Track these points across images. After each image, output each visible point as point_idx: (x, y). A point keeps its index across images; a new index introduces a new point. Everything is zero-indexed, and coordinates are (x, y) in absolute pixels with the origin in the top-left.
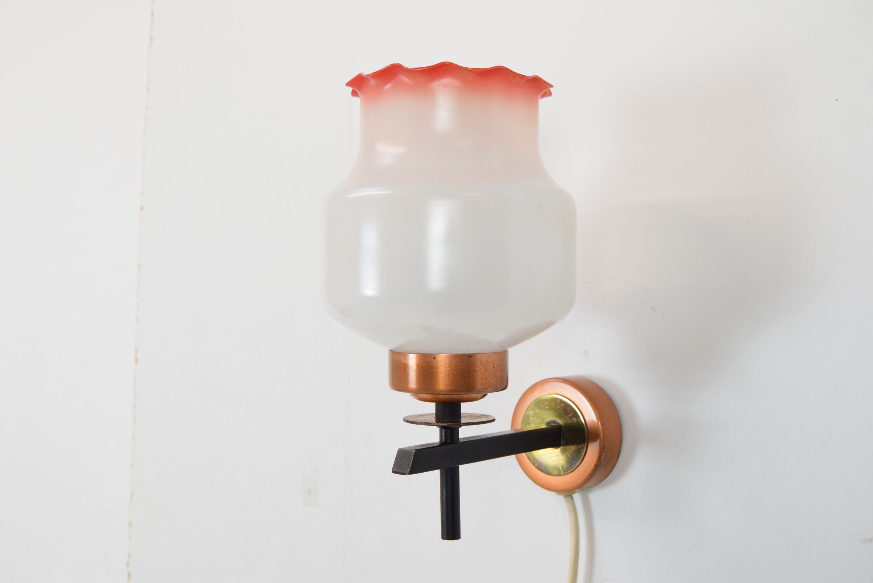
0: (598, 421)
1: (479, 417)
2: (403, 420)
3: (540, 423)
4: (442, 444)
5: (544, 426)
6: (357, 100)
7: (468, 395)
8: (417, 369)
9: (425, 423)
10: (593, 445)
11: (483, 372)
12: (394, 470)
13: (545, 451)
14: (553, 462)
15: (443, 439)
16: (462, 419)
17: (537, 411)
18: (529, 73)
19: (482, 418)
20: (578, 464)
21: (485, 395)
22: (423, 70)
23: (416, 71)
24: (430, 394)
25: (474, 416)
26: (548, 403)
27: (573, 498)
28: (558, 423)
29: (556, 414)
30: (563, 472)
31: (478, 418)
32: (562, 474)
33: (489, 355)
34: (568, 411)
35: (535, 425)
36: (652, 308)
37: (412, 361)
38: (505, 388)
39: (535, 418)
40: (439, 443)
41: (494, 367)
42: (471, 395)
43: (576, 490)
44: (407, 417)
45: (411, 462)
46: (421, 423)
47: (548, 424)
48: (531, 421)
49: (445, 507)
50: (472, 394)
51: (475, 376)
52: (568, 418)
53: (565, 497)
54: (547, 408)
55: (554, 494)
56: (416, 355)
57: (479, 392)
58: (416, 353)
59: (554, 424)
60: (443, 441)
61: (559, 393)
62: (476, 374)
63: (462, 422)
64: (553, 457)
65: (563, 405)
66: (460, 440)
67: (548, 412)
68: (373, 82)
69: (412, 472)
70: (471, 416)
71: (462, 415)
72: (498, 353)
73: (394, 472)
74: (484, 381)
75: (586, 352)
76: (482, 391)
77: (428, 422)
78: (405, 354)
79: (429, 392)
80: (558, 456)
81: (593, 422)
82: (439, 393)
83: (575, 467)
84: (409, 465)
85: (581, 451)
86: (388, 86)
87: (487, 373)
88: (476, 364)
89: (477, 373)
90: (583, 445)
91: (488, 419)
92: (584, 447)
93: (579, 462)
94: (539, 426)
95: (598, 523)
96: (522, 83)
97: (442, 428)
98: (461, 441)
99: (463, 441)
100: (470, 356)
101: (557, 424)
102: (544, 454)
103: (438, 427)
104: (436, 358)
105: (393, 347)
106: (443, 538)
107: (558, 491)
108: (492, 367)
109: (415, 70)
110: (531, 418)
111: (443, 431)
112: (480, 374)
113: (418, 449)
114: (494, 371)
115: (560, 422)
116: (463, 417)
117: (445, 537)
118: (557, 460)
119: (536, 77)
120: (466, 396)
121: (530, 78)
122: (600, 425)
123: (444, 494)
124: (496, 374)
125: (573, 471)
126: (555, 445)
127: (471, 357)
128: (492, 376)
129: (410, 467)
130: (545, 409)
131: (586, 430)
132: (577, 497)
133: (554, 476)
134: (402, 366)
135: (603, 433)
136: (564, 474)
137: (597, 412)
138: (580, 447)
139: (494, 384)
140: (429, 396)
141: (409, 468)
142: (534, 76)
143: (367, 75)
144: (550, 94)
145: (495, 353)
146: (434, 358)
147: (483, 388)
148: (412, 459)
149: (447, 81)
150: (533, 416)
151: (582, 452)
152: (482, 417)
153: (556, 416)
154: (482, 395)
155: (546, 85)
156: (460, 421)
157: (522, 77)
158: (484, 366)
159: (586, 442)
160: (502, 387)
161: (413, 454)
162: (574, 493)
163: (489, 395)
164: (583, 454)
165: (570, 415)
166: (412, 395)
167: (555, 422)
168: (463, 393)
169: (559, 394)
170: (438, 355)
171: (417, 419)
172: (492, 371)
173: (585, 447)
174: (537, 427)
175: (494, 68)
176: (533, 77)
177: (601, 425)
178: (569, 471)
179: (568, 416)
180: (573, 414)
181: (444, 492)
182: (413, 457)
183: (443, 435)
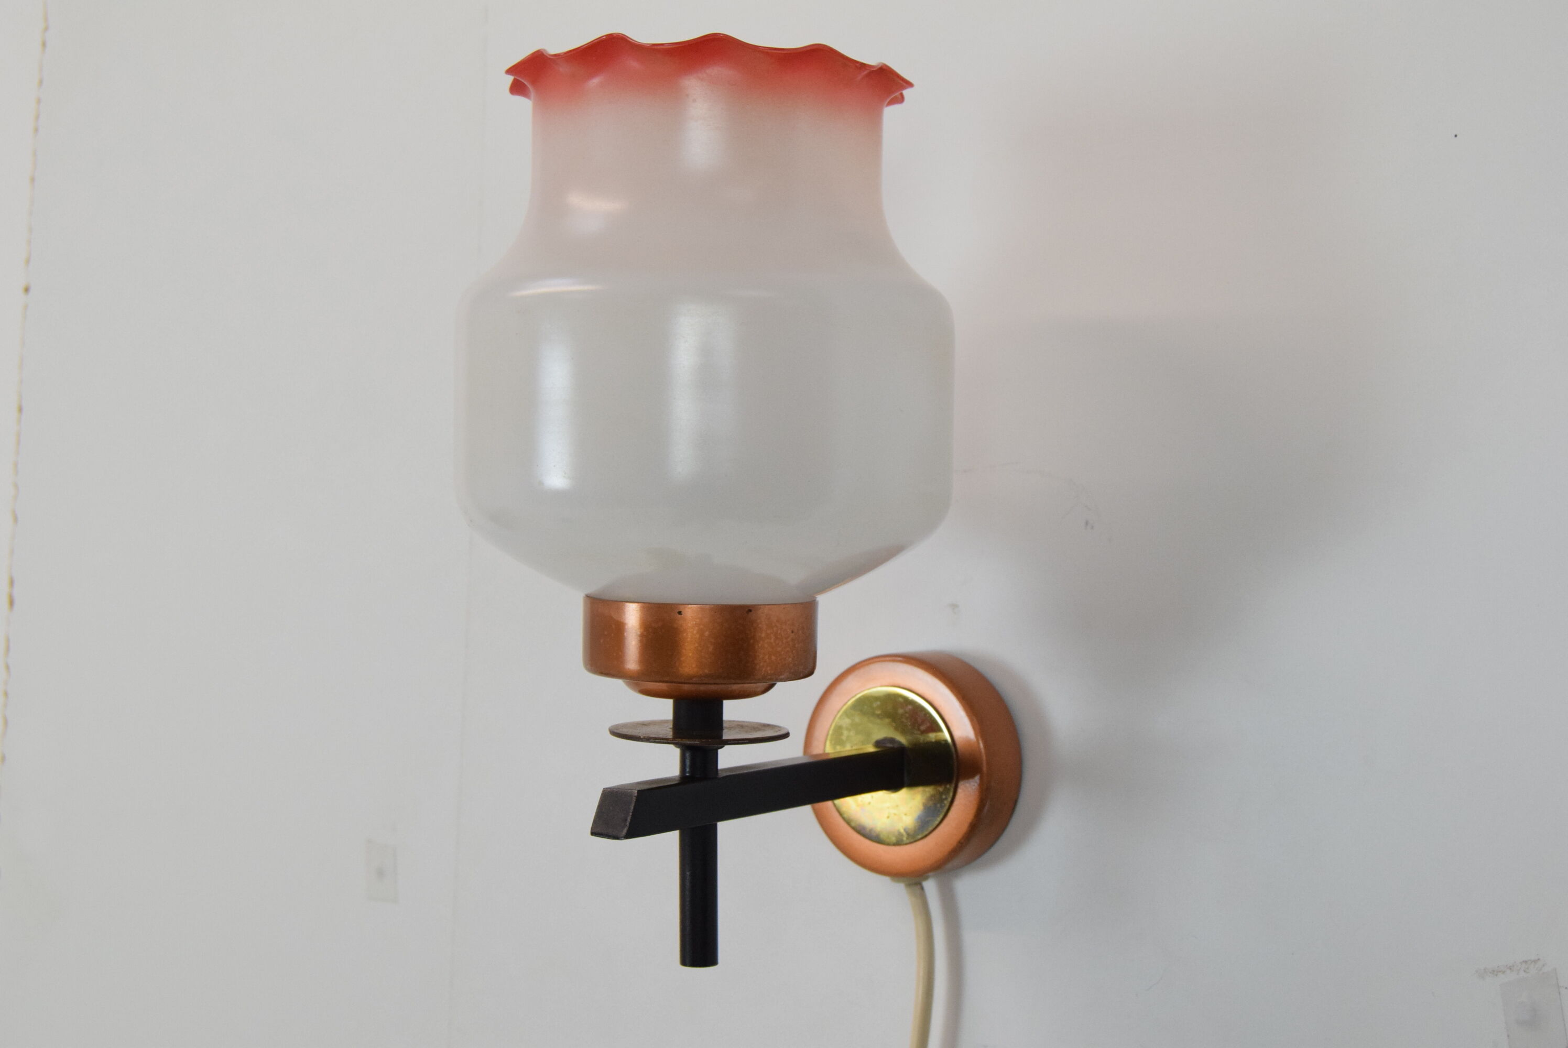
0: (978, 740)
1: (757, 728)
2: (609, 732)
3: (863, 743)
4: (684, 779)
5: (871, 749)
6: (524, 105)
7: (742, 685)
8: (645, 633)
9: (656, 739)
10: (968, 785)
11: (772, 641)
12: (595, 830)
13: (872, 797)
14: (888, 817)
15: (688, 770)
16: (725, 731)
17: (857, 719)
18: (871, 59)
19: (764, 730)
20: (937, 822)
21: (771, 687)
22: (672, 49)
23: (659, 51)
24: (666, 682)
25: (747, 726)
26: (879, 703)
27: (922, 888)
28: (899, 743)
29: (894, 724)
30: (907, 839)
31: (756, 731)
32: (905, 842)
33: (784, 608)
34: (919, 721)
35: (852, 747)
36: (1087, 523)
37: (632, 616)
38: (811, 673)
39: (852, 733)
40: (679, 779)
41: (793, 632)
42: (746, 685)
43: (930, 874)
44: (617, 726)
45: (631, 814)
46: (648, 739)
47: (878, 744)
48: (844, 738)
49: (687, 903)
50: (749, 683)
51: (756, 647)
52: (919, 732)
53: (909, 885)
54: (878, 712)
55: (886, 880)
56: (639, 607)
57: (764, 679)
58: (641, 603)
59: (889, 745)
60: (687, 774)
61: (902, 684)
62: (760, 645)
63: (725, 737)
64: (888, 808)
65: (910, 707)
66: (719, 772)
67: (878, 721)
68: (564, 69)
69: (631, 834)
70: (741, 726)
71: (725, 725)
72: (801, 604)
73: (594, 833)
74: (773, 658)
75: (954, 606)
76: (769, 677)
77: (661, 736)
78: (617, 604)
79: (666, 679)
80: (897, 806)
81: (968, 741)
82: (686, 681)
83: (930, 829)
84: (626, 820)
85: (944, 797)
86: (595, 81)
87: (780, 644)
88: (760, 626)
89: (761, 642)
90: (948, 786)
91: (777, 732)
92: (949, 790)
93: (939, 819)
94: (861, 749)
95: (971, 938)
96: (859, 78)
97: (685, 749)
98: (721, 775)
99: (725, 774)
100: (748, 610)
101: (896, 746)
102: (869, 803)
103: (678, 747)
104: (682, 613)
105: (593, 589)
106: (684, 962)
107: (896, 874)
108: (789, 631)
109: (656, 47)
110: (845, 733)
111: (688, 755)
112: (766, 646)
113: (643, 789)
114: (793, 640)
115: (902, 739)
116: (727, 728)
117: (688, 961)
118: (895, 814)
119: (884, 67)
120: (736, 687)
121: (875, 69)
122: (982, 745)
123: (688, 878)
124: (797, 645)
125: (926, 836)
126: (894, 786)
127: (750, 611)
128: (788, 649)
129: (628, 824)
130: (873, 714)
131: (955, 756)
132: (930, 886)
133: (888, 844)
134: (614, 626)
135: (988, 763)
136: (908, 841)
137: (975, 720)
138: (941, 789)
139: (791, 665)
140: (662, 686)
141: (625, 825)
142: (881, 65)
143: (555, 55)
144: (901, 99)
145: (794, 605)
146: (680, 613)
147: (772, 672)
148: (632, 808)
149: (717, 71)
150: (849, 730)
151: (946, 799)
152: (763, 728)
153: (896, 729)
154: (765, 685)
155: (901, 82)
156: (721, 736)
157: (863, 66)
158: (775, 629)
159: (954, 782)
160: (806, 672)
161: (634, 799)
162: (926, 878)
163: (779, 686)
164: (947, 803)
165: (923, 728)
166: (628, 685)
167: (892, 740)
168: (733, 681)
169: (902, 686)
170: (686, 606)
171: (638, 731)
172: (789, 639)
173: (952, 790)
174: (858, 749)
175: (808, 49)
176: (879, 67)
177: (985, 747)
178: (920, 837)
179: (919, 729)
180: (928, 724)
181: (688, 873)
182: (633, 804)
183: (688, 763)
